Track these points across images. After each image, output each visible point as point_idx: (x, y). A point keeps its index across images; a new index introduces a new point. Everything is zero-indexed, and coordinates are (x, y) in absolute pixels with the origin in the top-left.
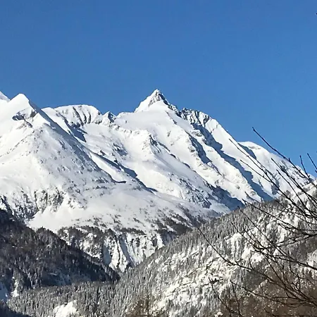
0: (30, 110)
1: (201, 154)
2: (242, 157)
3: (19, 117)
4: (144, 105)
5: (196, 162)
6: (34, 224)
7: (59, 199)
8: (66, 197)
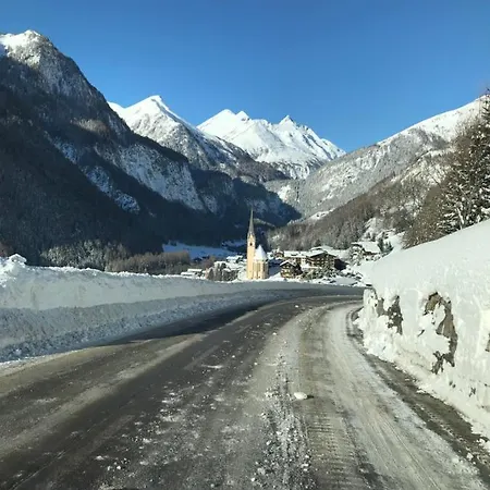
0: (247, 117)
1: (307, 142)
2: (323, 145)
3: (243, 120)
4: (282, 122)
5: (306, 145)
6: (259, 160)
7: (267, 151)
8: (270, 150)
